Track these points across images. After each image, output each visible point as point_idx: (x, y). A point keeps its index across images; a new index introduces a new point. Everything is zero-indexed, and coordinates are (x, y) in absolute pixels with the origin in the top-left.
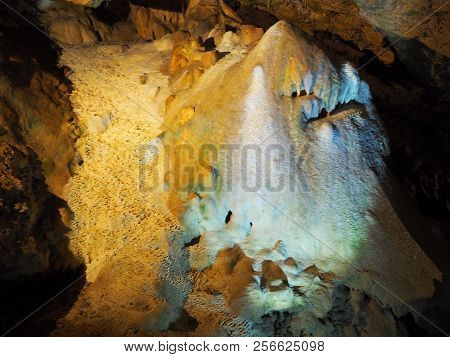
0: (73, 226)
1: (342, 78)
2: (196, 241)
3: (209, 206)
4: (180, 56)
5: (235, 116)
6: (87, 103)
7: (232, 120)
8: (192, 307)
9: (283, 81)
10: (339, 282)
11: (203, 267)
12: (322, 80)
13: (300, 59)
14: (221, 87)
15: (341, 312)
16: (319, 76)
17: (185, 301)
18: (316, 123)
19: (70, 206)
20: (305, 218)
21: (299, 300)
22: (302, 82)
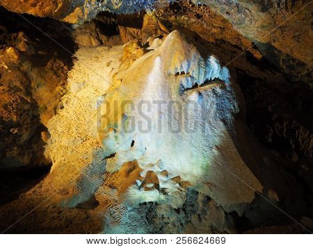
0: (49, 142)
1: (207, 65)
2: (113, 155)
3: (120, 137)
4: (127, 51)
5: (142, 85)
6: (76, 76)
7: (140, 87)
8: (98, 195)
9: (170, 65)
10: (191, 188)
11: (113, 171)
12: (194, 66)
13: (181, 52)
14: (139, 68)
15: (192, 205)
16: (192, 63)
17: (96, 190)
18: (190, 91)
19: (49, 130)
20: (174, 148)
21: (163, 197)
22: (181, 66)
